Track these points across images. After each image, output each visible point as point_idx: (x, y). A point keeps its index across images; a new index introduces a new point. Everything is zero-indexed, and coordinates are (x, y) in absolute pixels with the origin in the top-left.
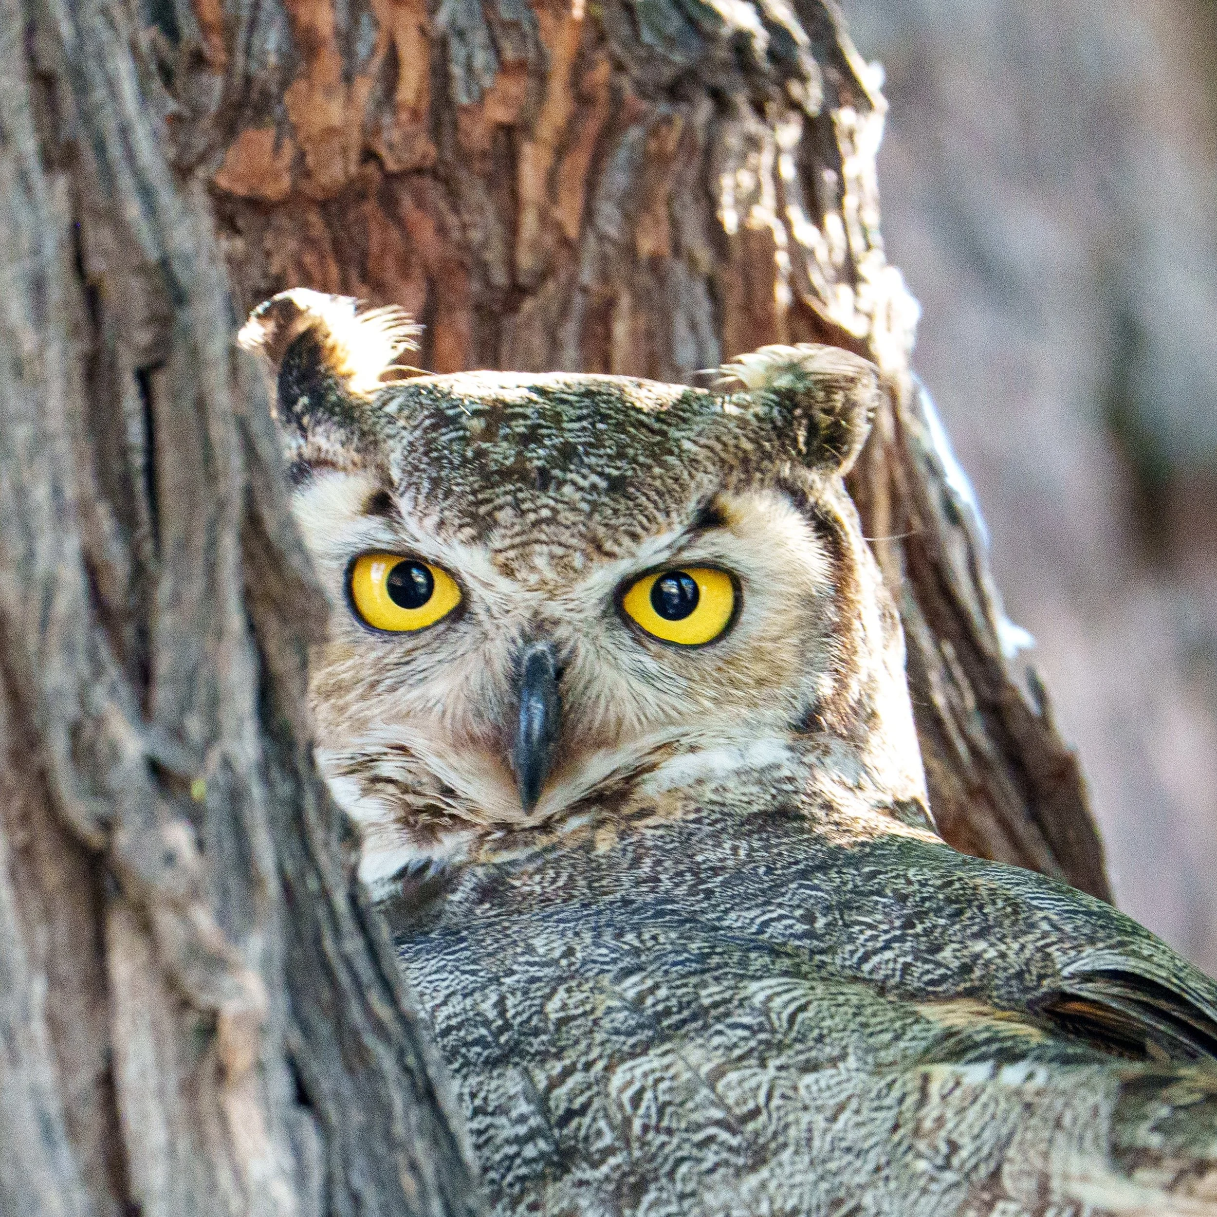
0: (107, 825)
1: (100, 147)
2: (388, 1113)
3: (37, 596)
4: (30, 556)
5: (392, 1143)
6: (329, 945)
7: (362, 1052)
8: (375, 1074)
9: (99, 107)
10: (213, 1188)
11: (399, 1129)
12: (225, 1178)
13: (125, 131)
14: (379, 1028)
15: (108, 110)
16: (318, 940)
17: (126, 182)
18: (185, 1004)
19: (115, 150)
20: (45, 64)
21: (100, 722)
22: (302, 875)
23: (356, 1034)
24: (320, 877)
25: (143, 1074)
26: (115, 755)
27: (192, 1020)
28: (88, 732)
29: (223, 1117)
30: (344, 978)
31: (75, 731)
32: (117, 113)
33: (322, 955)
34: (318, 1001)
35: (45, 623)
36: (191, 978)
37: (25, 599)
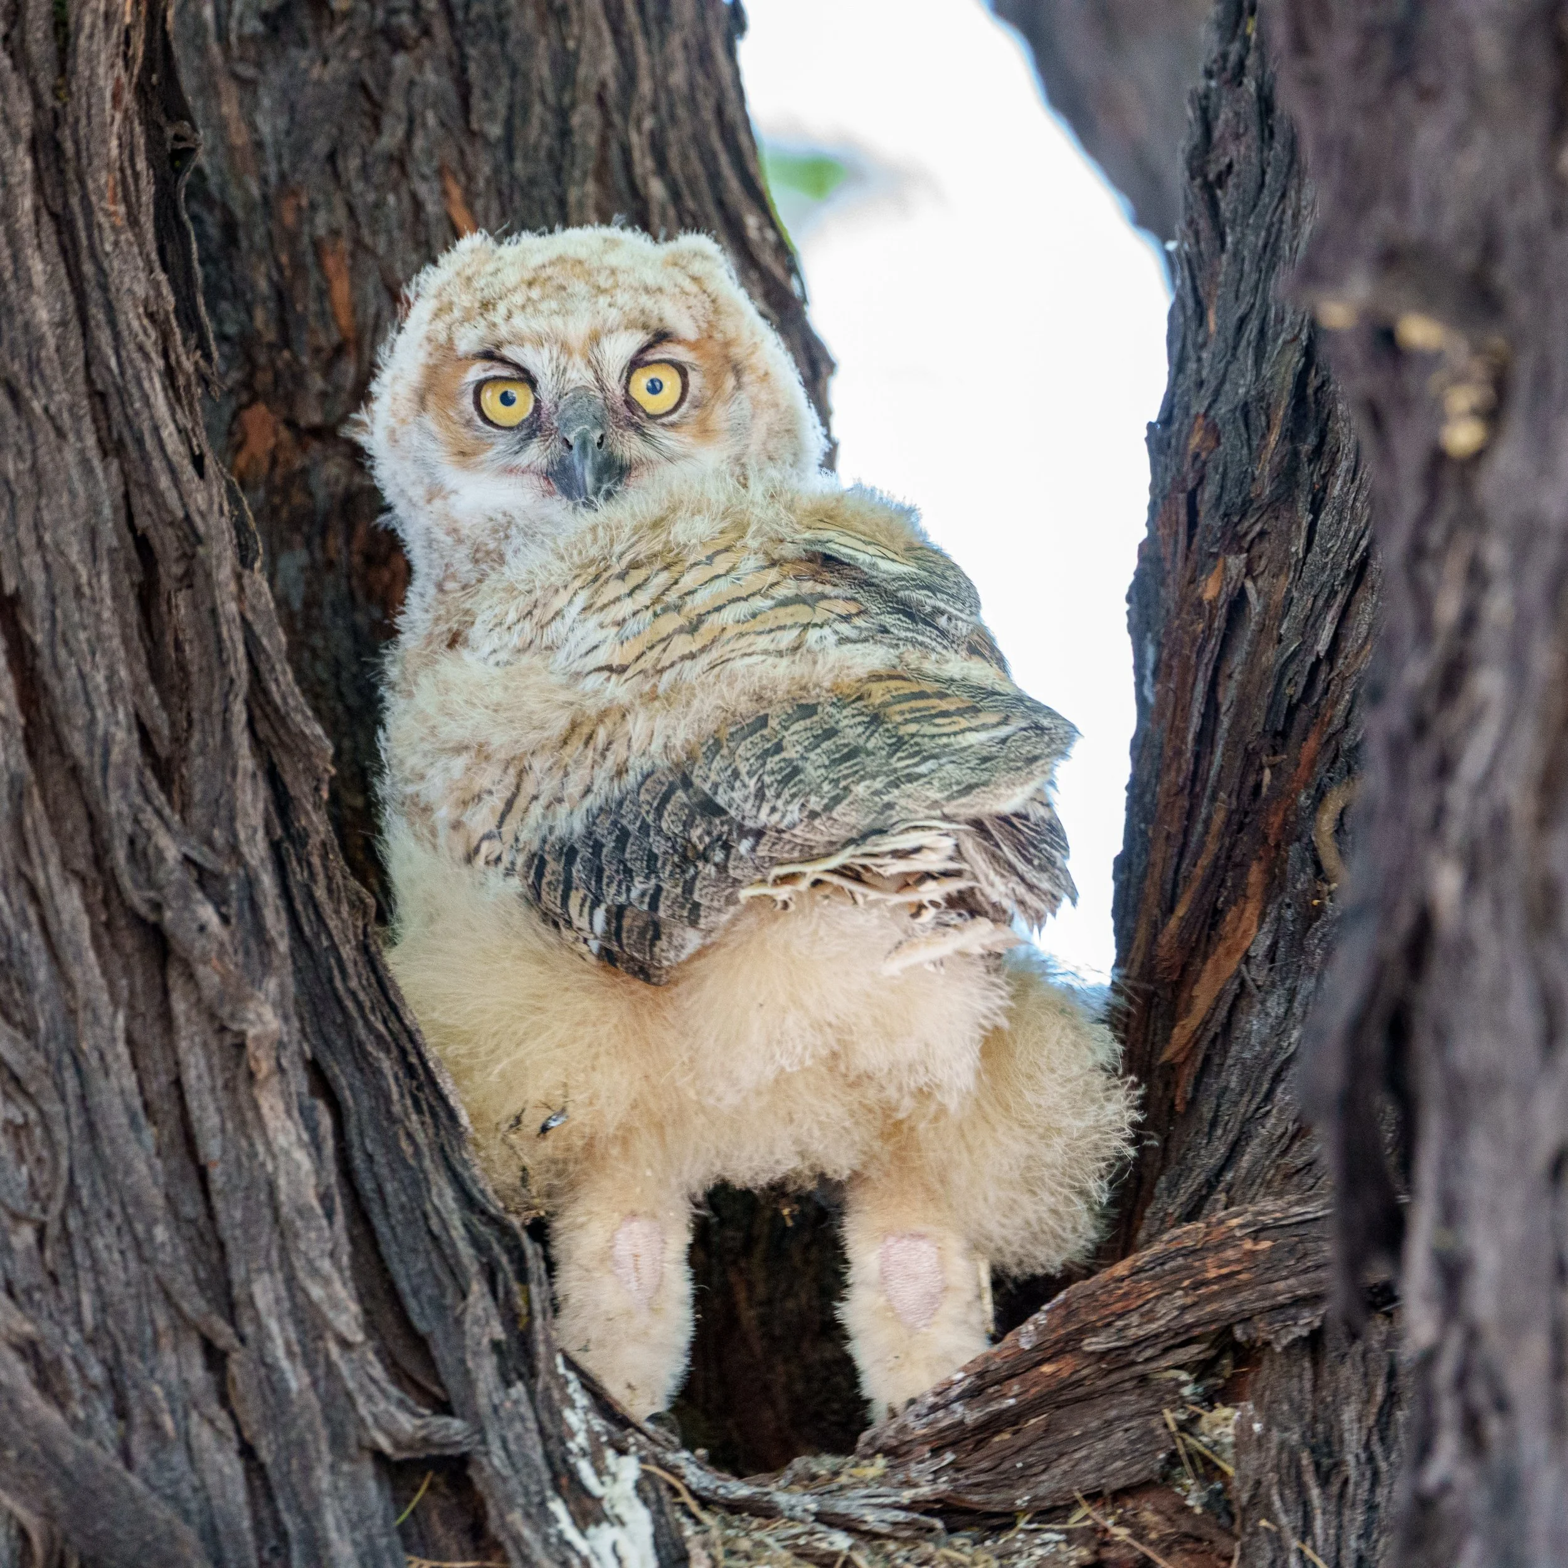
0: (157, 907)
1: (140, 441)
2: (388, 1099)
3: (98, 750)
4: (93, 721)
5: (392, 1119)
6: (338, 983)
7: (365, 1054)
8: (378, 1072)
9: (137, 414)
10: (253, 1155)
11: (397, 1109)
12: (261, 1148)
13: (156, 429)
14: (379, 1038)
15: (145, 415)
16: (331, 980)
17: (157, 464)
18: (223, 1029)
19: (150, 443)
20: (100, 386)
21: (149, 835)
22: (317, 936)
23: (361, 1044)
24: (330, 936)
25: (199, 1078)
26: (161, 858)
27: (229, 1039)
28: (141, 842)
29: (256, 1108)
30: (350, 1004)
31: (132, 842)
32: (152, 417)
33: (334, 990)
34: (334, 1022)
35: (105, 768)
36: (225, 1011)
37: (90, 752)
